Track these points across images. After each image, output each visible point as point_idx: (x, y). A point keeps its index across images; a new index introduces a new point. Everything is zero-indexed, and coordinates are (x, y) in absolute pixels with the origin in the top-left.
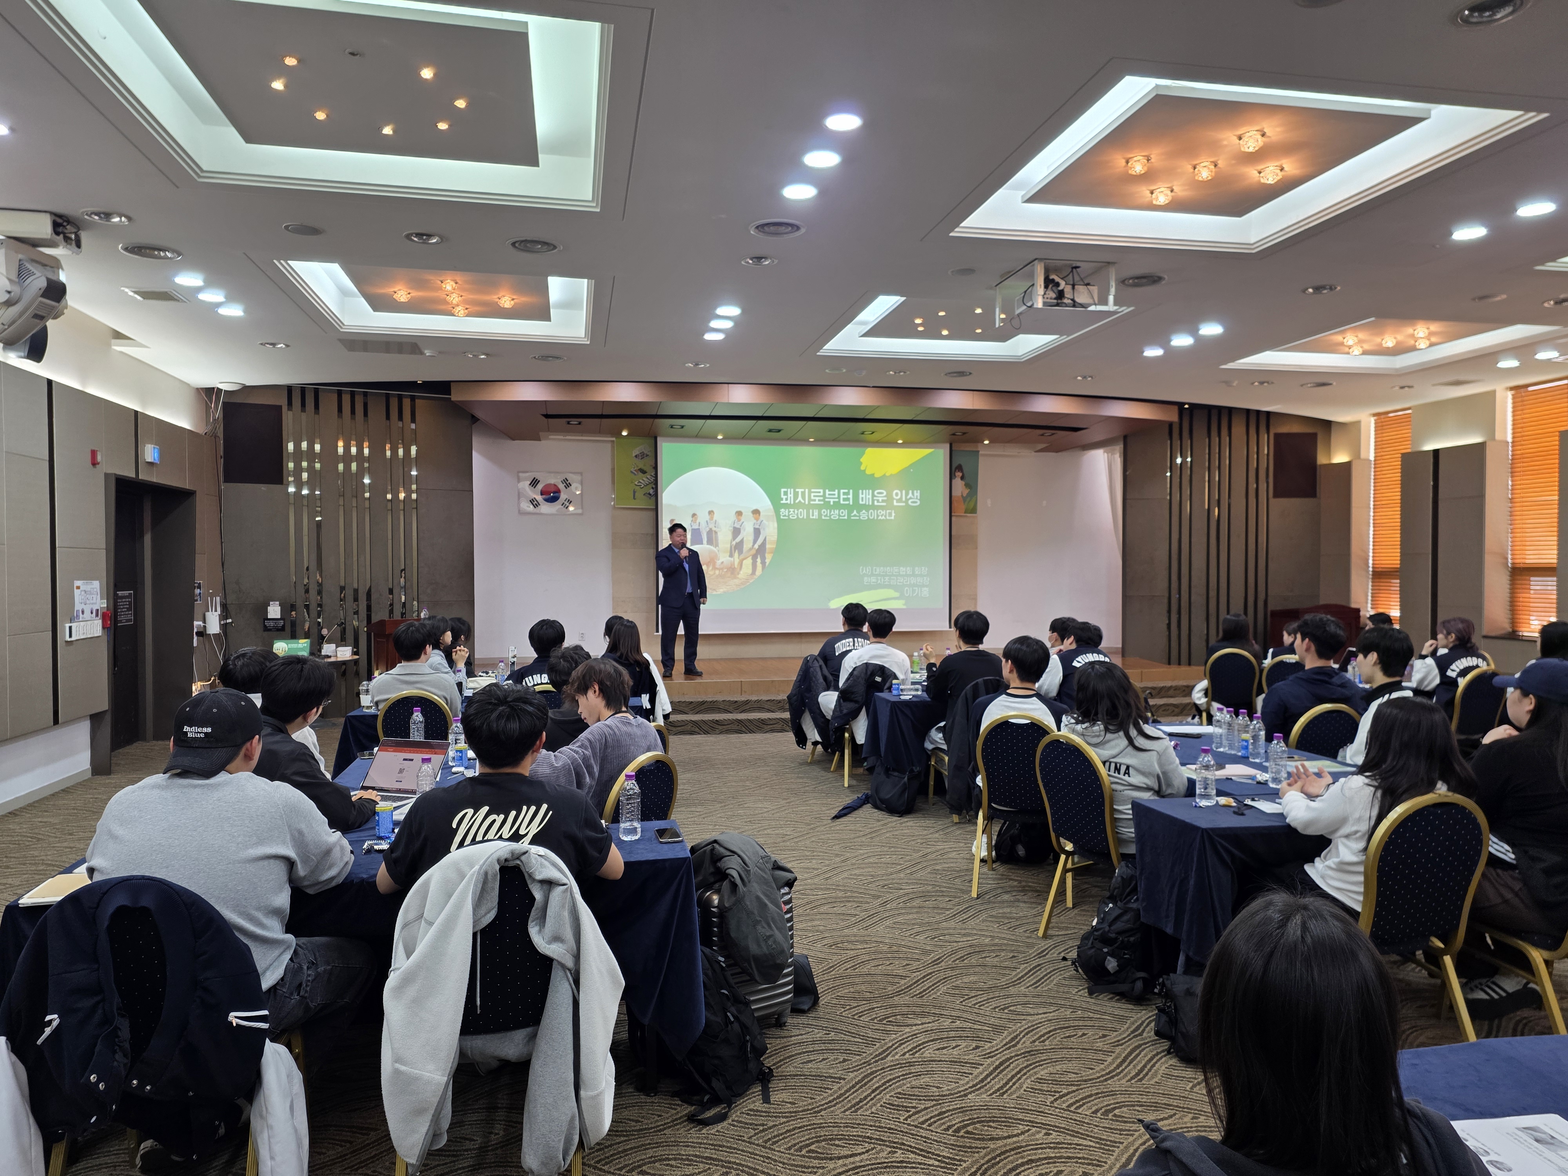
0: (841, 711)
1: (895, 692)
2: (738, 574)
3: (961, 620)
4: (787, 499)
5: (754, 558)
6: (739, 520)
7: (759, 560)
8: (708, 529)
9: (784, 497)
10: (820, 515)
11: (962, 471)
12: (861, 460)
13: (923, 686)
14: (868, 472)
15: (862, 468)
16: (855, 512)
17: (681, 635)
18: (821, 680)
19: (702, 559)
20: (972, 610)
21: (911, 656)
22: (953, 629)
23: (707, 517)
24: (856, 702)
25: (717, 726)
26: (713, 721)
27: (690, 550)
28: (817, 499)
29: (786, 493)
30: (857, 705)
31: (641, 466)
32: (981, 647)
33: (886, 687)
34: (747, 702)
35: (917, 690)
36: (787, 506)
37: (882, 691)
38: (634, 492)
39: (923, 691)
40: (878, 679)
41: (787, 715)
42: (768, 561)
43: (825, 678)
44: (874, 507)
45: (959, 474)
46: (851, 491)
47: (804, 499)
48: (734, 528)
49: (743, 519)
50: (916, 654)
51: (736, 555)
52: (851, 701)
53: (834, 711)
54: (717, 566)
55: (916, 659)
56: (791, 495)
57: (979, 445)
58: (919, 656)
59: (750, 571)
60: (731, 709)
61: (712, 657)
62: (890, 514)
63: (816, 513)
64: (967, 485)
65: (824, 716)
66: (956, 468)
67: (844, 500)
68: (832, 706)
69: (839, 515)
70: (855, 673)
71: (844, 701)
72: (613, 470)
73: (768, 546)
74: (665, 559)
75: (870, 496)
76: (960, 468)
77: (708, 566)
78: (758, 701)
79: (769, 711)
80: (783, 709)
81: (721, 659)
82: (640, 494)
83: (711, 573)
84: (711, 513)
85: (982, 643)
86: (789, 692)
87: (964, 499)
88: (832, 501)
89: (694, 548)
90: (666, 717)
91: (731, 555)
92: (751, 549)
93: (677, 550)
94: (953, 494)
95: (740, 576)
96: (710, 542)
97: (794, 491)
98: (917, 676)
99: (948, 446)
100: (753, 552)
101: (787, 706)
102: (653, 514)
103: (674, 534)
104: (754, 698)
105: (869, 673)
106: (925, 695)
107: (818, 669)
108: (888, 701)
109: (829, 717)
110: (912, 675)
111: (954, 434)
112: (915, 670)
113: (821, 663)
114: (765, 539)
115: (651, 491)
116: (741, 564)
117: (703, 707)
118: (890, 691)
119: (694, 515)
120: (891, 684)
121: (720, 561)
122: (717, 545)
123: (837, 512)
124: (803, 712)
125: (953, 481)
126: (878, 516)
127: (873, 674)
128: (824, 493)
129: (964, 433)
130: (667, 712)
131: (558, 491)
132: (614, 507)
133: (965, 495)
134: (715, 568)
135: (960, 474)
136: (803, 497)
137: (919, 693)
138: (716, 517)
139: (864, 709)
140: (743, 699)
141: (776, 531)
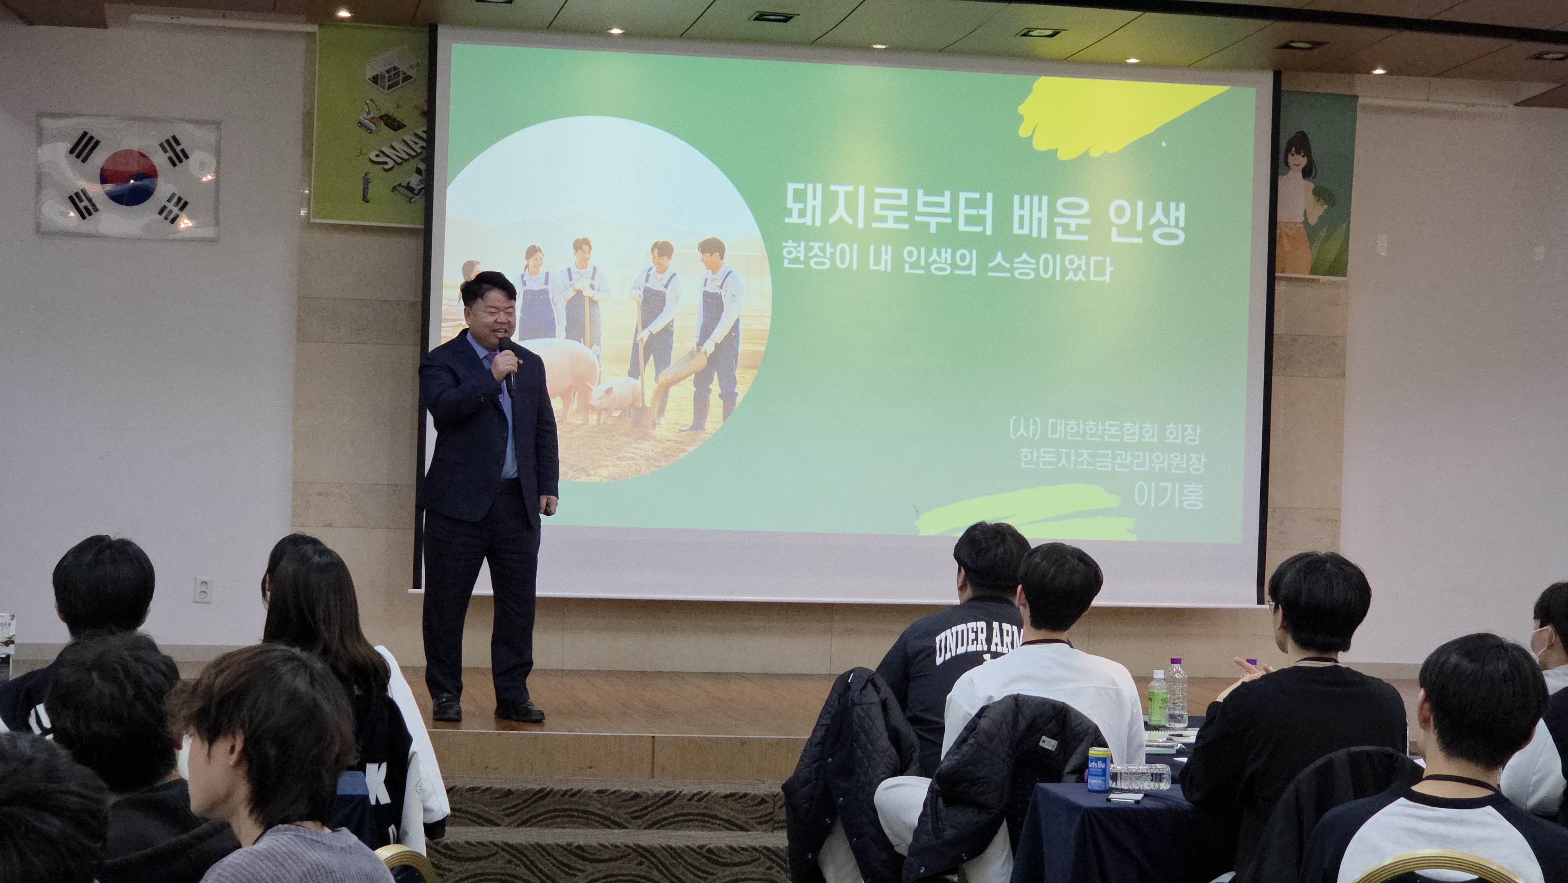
0: (937, 831)
1: (1094, 782)
2: (654, 425)
3: (1289, 577)
4: (802, 213)
5: (702, 381)
6: (662, 270)
7: (715, 388)
8: (571, 294)
9: (796, 207)
10: (898, 260)
11: (1308, 154)
12: (1021, 110)
13: (1173, 766)
14: (1040, 145)
15: (1024, 132)
16: (999, 258)
17: (483, 598)
18: (884, 742)
19: (553, 382)
20: (1322, 549)
21: (1142, 681)
22: (1268, 605)
23: (570, 258)
24: (982, 807)
25: (580, 864)
26: (568, 849)
27: (520, 352)
28: (891, 214)
29: (800, 196)
30: (984, 818)
31: (388, 108)
32: (1344, 659)
33: (1069, 768)
34: (669, 798)
35: (1157, 777)
36: (801, 233)
37: (1057, 778)
38: (366, 182)
39: (1174, 781)
40: (1048, 744)
41: (779, 840)
42: (741, 390)
43: (895, 737)
44: (1051, 245)
45: (1298, 161)
46: (990, 196)
47: (853, 214)
48: (647, 291)
49: (674, 264)
50: (1159, 674)
51: (650, 369)
52: (970, 803)
53: (918, 832)
54: (594, 401)
55: (1158, 688)
56: (815, 202)
57: (1359, 78)
58: (1170, 680)
59: (688, 419)
60: (621, 815)
61: (569, 666)
62: (1100, 269)
63: (887, 256)
64: (1320, 193)
65: (888, 846)
66: (1290, 144)
67: (969, 220)
68: (913, 815)
69: (954, 266)
70: (984, 723)
71: (948, 803)
72: (308, 115)
73: (743, 347)
74: (447, 378)
75: (1044, 215)
76: (1301, 143)
77: (566, 399)
78: (701, 797)
79: (731, 825)
80: (767, 822)
81: (598, 673)
82: (380, 187)
83: (576, 421)
84: (581, 245)
85: (1345, 647)
86: (790, 773)
87: (1311, 232)
88: (933, 221)
89: (532, 345)
90: (433, 830)
91: (634, 372)
92: (692, 355)
93: (482, 353)
94: (1281, 217)
95: (657, 432)
96: (575, 331)
97: (825, 191)
98: (1160, 737)
99: (1268, 79)
100: (701, 362)
101: (782, 815)
102: (414, 245)
103: (480, 304)
104: (689, 788)
105: (1023, 724)
106: (1178, 793)
107: (876, 712)
108: (1072, 808)
109: (902, 849)
110: (1147, 736)
111: (1286, 46)
112: (1155, 720)
113: (887, 692)
114: (735, 327)
115: (415, 181)
116: (663, 394)
117: (541, 807)
118: (1082, 780)
119: (532, 251)
120: (1086, 759)
121: (603, 387)
122: (594, 341)
123: (947, 254)
124: (826, 832)
125: (1282, 181)
126: (1064, 271)
127: (1035, 729)
128: (913, 199)
129: (1316, 44)
130: (438, 816)
131: (151, 173)
132: (308, 225)
133: (1313, 221)
134: (586, 407)
135: (1303, 161)
136: (851, 208)
137: (1165, 786)
138: (595, 258)
139: (1004, 829)
140: (657, 789)
141: (768, 304)
